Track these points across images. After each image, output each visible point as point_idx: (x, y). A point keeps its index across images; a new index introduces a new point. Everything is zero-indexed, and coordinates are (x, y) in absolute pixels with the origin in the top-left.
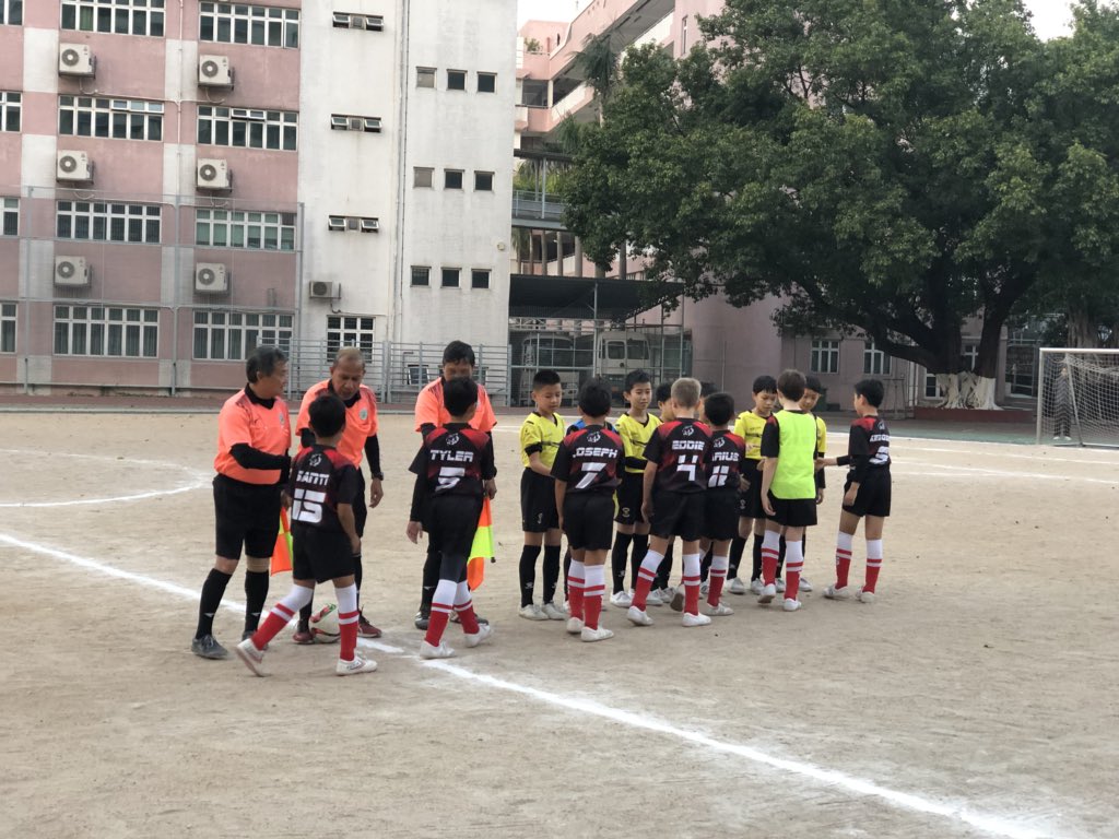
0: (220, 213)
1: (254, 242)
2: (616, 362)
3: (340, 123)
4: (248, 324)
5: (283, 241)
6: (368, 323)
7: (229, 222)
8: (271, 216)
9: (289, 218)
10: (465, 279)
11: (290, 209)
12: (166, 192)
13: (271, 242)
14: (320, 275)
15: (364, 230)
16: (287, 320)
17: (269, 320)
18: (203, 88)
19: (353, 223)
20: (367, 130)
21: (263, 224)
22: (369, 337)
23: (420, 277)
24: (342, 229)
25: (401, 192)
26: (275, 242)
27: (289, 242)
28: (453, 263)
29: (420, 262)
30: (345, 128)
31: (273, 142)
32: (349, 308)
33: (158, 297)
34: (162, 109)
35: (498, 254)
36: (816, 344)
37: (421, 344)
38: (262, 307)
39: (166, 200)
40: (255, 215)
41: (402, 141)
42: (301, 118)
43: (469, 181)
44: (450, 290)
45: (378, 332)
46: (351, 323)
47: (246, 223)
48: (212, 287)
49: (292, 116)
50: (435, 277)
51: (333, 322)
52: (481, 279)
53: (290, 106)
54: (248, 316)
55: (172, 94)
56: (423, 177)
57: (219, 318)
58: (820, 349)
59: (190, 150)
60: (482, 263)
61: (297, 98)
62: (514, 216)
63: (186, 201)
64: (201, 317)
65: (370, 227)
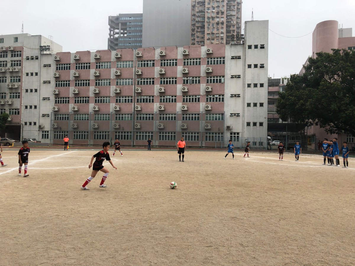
0: (210, 114)
1: (216, 119)
2: (293, 141)
3: (232, 96)
4: (212, 134)
5: (221, 119)
6: (238, 134)
7: (211, 116)
8: (219, 114)
9: (223, 114)
10: (258, 124)
11: (223, 113)
12: (200, 111)
13: (219, 119)
14: (228, 125)
15: (237, 116)
16: (222, 134)
17: (219, 134)
18: (207, 92)
19: (235, 114)
20: (238, 97)
21: (218, 116)
22: (238, 136)
23: (248, 124)
24: (233, 116)
25: (244, 108)
26: (220, 119)
27: (223, 119)
28: (255, 121)
29: (248, 121)
30: (233, 97)
31: (220, 101)
32: (234, 131)
33: (199, 130)
34: (199, 97)
35: (265, 119)
36: (348, 136)
37: (248, 138)
38: (218, 131)
39: (201, 113)
40: (216, 114)
41: (244, 98)
42: (225, 96)
43: (258, 105)
44: (255, 127)
45: (240, 135)
46: (235, 134)
47: (215, 116)
48: (208, 128)
49: (223, 95)
50: (252, 124)
51: (231, 134)
52: (261, 124)
53: (223, 94)
54: (215, 133)
55: (201, 94)
56: (249, 105)
57: (210, 133)
58: (349, 137)
59: (204, 103)
60: (261, 121)
61: (224, 92)
62: (268, 112)
63: (203, 113)
64: (207, 133)
65: (238, 115)
